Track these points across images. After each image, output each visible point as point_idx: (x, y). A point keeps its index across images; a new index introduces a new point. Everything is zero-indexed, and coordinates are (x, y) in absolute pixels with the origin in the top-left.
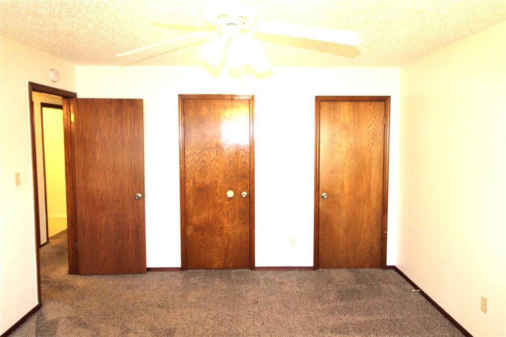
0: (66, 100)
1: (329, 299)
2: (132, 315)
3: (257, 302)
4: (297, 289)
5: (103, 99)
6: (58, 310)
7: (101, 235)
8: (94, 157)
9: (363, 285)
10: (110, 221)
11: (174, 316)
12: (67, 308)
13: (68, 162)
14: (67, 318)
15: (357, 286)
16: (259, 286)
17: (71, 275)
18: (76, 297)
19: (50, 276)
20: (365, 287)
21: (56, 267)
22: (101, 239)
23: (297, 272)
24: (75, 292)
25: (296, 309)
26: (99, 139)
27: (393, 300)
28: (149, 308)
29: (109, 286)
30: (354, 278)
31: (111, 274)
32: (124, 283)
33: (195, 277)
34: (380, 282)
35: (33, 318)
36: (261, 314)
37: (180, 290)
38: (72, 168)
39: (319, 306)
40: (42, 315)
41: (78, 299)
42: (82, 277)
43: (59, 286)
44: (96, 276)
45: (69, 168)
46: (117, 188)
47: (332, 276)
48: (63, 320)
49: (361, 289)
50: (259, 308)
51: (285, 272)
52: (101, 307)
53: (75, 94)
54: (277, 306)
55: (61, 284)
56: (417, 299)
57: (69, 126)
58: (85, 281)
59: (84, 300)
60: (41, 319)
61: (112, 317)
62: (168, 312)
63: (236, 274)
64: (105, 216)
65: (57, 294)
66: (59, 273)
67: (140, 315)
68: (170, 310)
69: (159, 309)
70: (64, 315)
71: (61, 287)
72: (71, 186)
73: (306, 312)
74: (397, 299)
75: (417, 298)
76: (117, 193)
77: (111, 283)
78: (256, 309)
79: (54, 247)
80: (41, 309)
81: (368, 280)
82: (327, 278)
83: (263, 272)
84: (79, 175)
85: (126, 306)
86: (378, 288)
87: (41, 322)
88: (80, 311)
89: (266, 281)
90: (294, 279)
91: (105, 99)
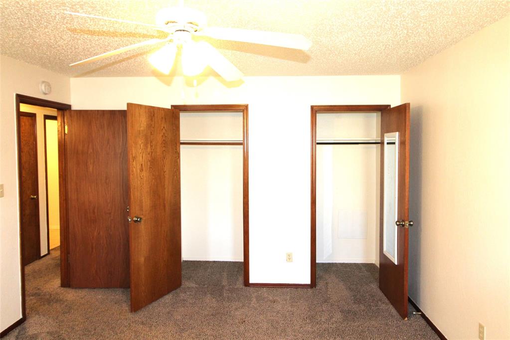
0: (60, 112)
1: (321, 320)
2: (113, 331)
3: (244, 321)
4: (290, 308)
5: (96, 110)
6: (42, 324)
7: (92, 248)
8: (87, 169)
9: (361, 305)
10: (101, 233)
11: (155, 334)
12: (50, 323)
13: (61, 173)
14: (48, 333)
15: (354, 306)
16: (250, 303)
17: (62, 288)
18: (62, 310)
19: (42, 289)
20: (363, 307)
21: (51, 279)
22: (92, 251)
23: (294, 290)
24: (63, 306)
25: (284, 331)
26: (92, 151)
27: (390, 323)
28: (132, 324)
29: (97, 300)
30: (352, 298)
31: (102, 288)
32: (113, 297)
33: (185, 293)
34: (380, 303)
35: (14, 332)
36: (246, 334)
37: (168, 307)
38: (65, 180)
39: (309, 328)
40: (24, 329)
41: (63, 313)
42: (74, 290)
43: (47, 299)
44: (87, 290)
45: (63, 180)
46: (109, 201)
47: (329, 295)
48: (43, 335)
49: (358, 310)
50: (245, 328)
51: (280, 290)
52: (84, 322)
53: (70, 106)
54: (265, 325)
55: (51, 297)
56: (417, 323)
57: (63, 137)
58: (75, 294)
59: (69, 315)
60: (22, 333)
61: (92, 333)
62: (151, 330)
63: (229, 290)
64: (97, 229)
65: (44, 308)
66: (52, 285)
67: (121, 332)
68: (153, 327)
69: (142, 326)
70: (46, 330)
71: (49, 300)
72: (65, 198)
73: (293, 334)
74: (395, 322)
75: (417, 321)
76: (109, 205)
77: (100, 297)
78: (242, 328)
79: (53, 259)
80: (25, 322)
81: (367, 300)
82: (323, 297)
83: (257, 289)
84: (71, 186)
85: (109, 322)
86: (376, 309)
87: (21, 336)
88: (62, 325)
89: (259, 298)
90: (288, 297)
91: (98, 111)
